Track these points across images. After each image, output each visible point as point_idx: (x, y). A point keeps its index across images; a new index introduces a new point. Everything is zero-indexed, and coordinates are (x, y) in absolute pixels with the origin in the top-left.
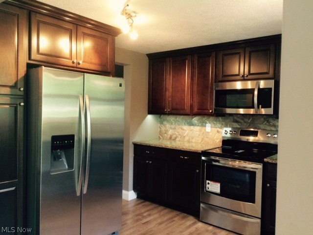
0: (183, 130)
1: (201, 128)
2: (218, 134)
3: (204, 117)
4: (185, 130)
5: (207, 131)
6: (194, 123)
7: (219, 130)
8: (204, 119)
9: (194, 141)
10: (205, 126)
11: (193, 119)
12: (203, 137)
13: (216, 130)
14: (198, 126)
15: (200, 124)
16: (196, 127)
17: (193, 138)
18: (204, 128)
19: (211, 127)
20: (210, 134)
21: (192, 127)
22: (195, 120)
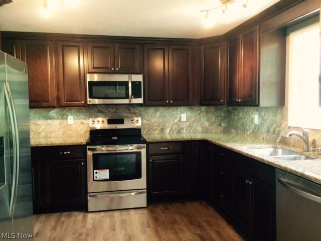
0: (38, 125)
1: (62, 121)
2: (82, 125)
3: (65, 109)
4: (40, 125)
5: (69, 123)
6: (52, 117)
7: (83, 121)
8: (65, 111)
9: (53, 135)
10: (67, 119)
11: (50, 112)
12: (64, 130)
13: (79, 121)
14: (57, 119)
15: (60, 117)
16: (55, 121)
17: (51, 133)
18: (65, 121)
19: (74, 119)
20: (73, 126)
21: (49, 121)
22: (53, 113)
